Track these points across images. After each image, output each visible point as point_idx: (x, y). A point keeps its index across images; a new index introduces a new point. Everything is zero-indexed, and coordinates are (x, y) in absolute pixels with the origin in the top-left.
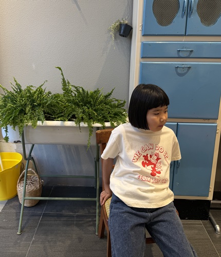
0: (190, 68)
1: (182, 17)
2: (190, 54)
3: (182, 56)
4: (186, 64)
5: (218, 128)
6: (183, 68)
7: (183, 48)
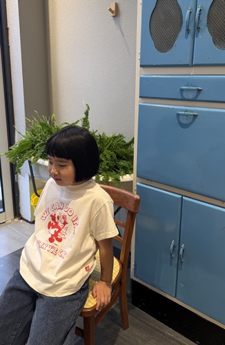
0: (195, 116)
1: (186, 38)
2: (197, 95)
3: (187, 98)
4: (191, 111)
6: (187, 116)
7: (187, 86)
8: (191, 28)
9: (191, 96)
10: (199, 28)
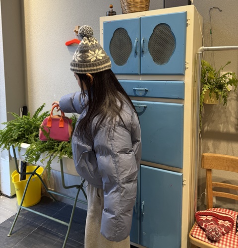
0: (145, 107)
1: (135, 57)
2: (146, 93)
3: (138, 95)
4: (142, 104)
5: (184, 179)
6: (140, 107)
7: (138, 87)
8: (138, 51)
9: (141, 94)
10: (143, 52)
